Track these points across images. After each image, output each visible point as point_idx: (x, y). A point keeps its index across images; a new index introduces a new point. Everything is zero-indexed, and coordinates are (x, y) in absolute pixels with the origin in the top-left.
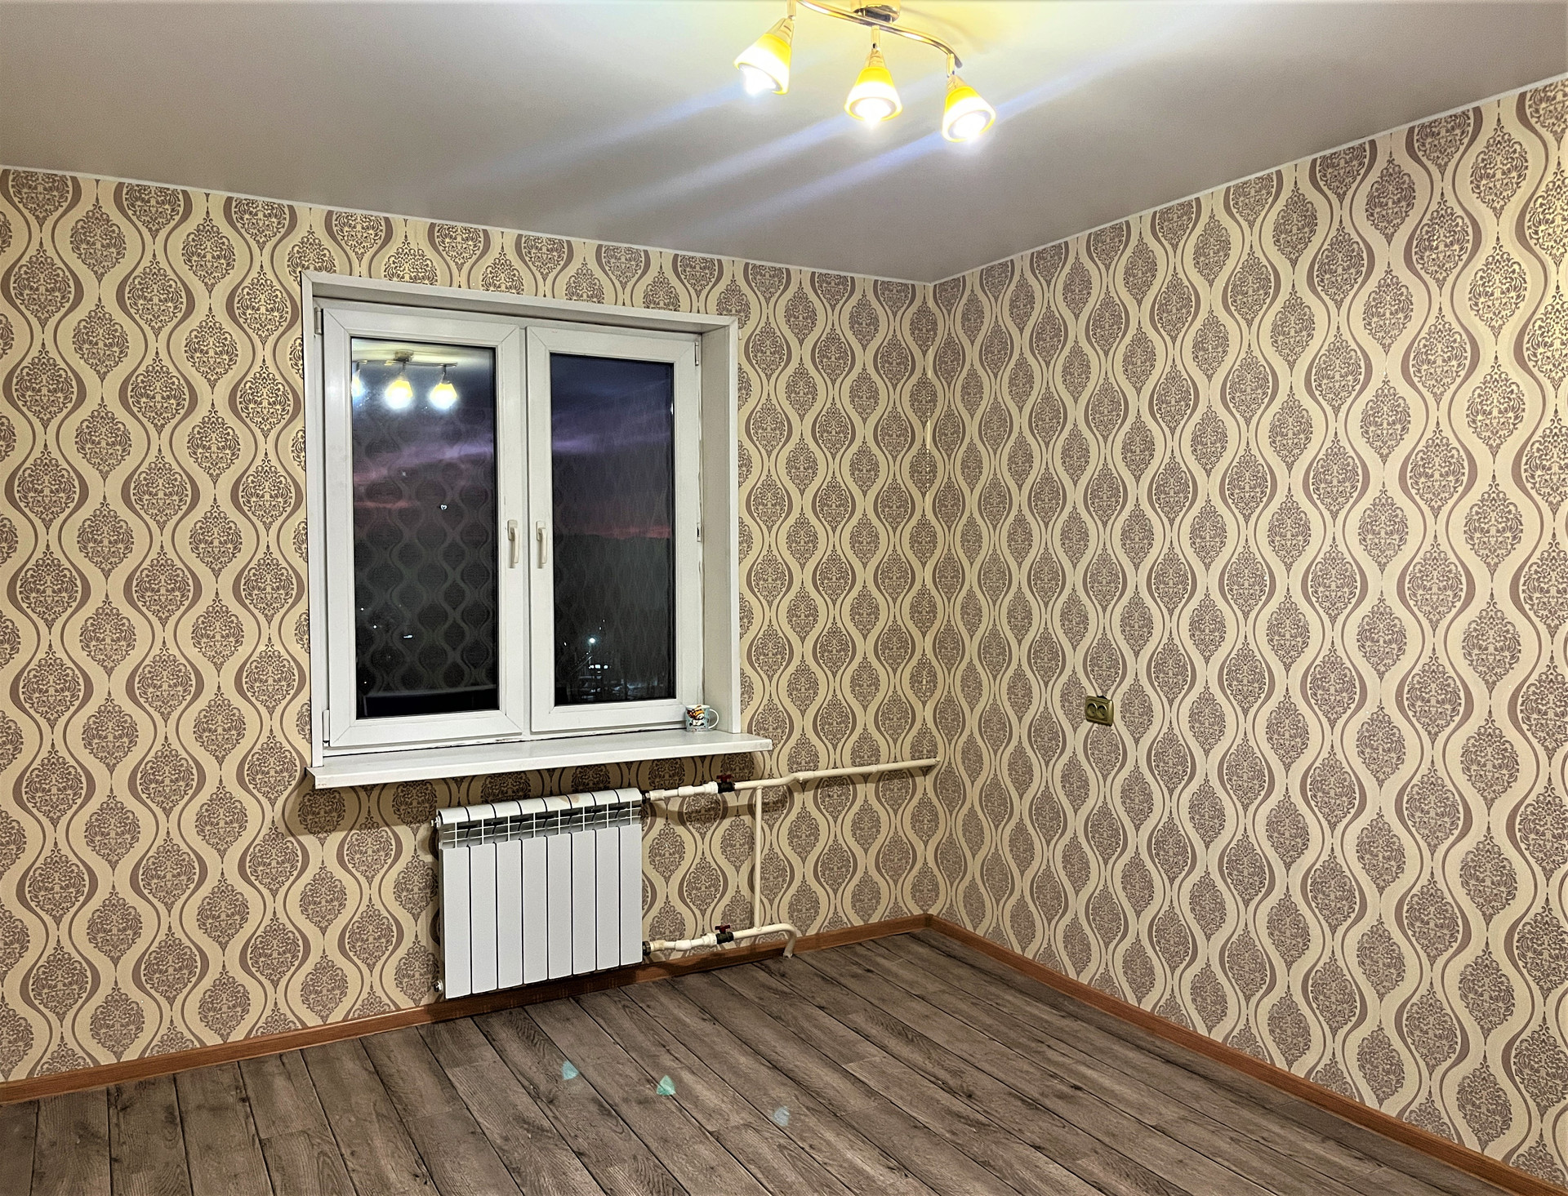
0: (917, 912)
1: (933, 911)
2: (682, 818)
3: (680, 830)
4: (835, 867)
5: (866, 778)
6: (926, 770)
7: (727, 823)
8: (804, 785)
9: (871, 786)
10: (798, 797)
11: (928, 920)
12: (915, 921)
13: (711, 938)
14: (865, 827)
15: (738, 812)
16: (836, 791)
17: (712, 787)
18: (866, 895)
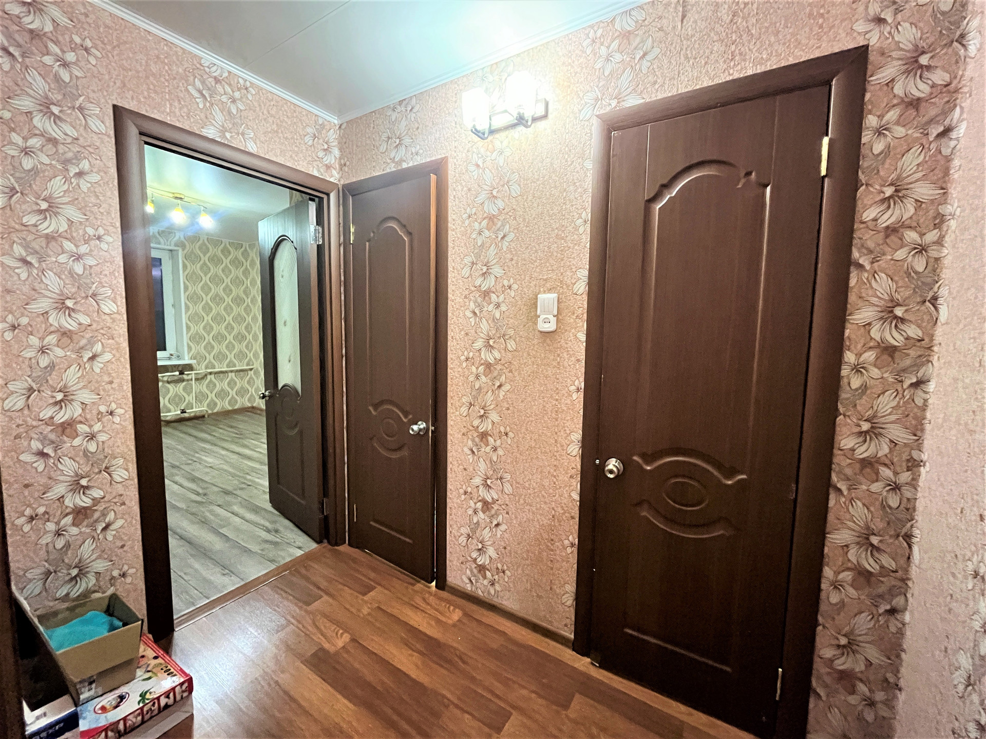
0: (250, 405)
1: (254, 405)
2: (168, 382)
3: (168, 385)
4: (222, 394)
5: (232, 371)
6: (251, 369)
7: (184, 383)
8: (210, 373)
9: (233, 374)
10: (209, 377)
11: (253, 407)
12: (249, 408)
13: (179, 412)
14: (232, 384)
15: (188, 380)
16: (222, 375)
17: (177, 373)
18: (233, 401)
